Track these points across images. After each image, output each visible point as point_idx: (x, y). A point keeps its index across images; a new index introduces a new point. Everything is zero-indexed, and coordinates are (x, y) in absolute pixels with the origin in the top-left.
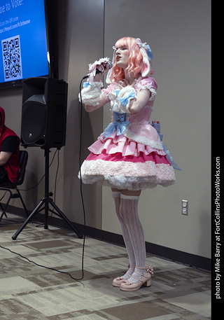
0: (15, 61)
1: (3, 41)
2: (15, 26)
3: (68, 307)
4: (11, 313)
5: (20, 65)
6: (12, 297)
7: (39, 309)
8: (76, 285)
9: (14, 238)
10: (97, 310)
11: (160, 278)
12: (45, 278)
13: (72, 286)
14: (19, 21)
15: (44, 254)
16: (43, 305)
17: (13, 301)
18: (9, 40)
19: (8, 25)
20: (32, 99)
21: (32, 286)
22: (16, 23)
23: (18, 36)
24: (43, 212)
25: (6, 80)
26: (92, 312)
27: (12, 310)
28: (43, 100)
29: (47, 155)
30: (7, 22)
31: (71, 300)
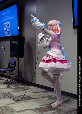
0: (8, 30)
1: (4, 24)
2: (8, 19)
3: (24, 108)
4: (6, 110)
5: (10, 31)
6: (6, 105)
7: (14, 109)
8: (26, 101)
9: (8, 86)
10: (32, 109)
11: (53, 99)
12: (17, 99)
13: (25, 101)
14: (9, 17)
15: (17, 91)
16: (16, 108)
17: (6, 106)
18: (6, 23)
19: (6, 19)
20: (14, 42)
21: (13, 101)
22: (8, 18)
23: (9, 22)
24: (17, 78)
25: (6, 36)
26: (31, 110)
27: (6, 109)
28: (17, 43)
29: (18, 60)
30: (6, 17)
31: (25, 106)
